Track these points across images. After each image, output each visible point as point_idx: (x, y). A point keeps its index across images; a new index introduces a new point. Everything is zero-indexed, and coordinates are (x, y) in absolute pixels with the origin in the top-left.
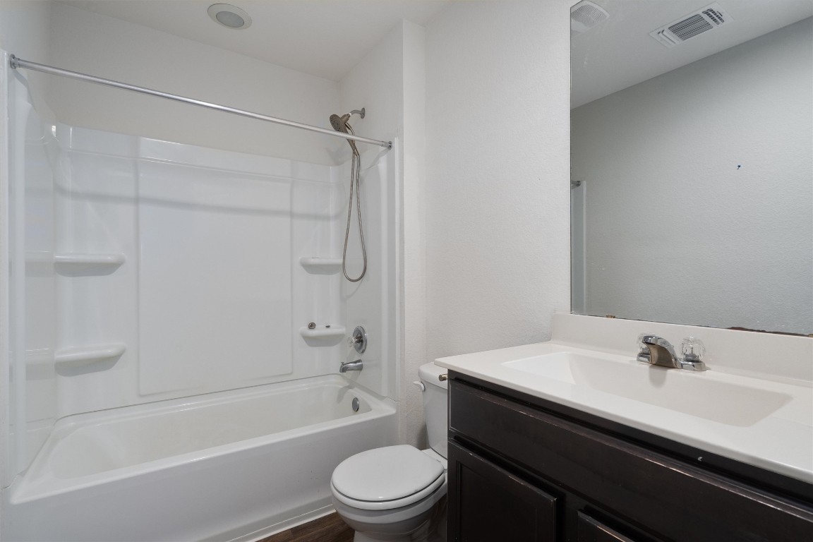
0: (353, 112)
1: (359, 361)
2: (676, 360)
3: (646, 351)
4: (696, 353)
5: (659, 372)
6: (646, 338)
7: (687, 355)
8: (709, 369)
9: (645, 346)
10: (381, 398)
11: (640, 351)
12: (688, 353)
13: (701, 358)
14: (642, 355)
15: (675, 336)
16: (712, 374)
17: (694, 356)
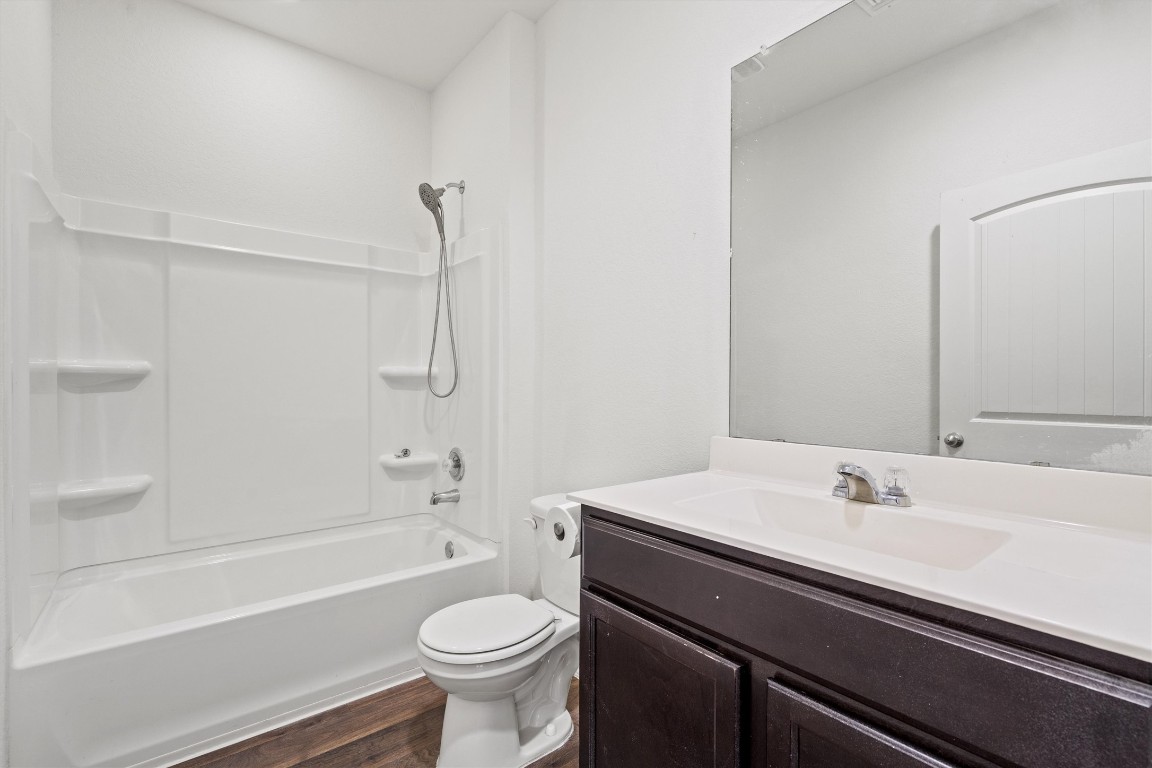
0: (449, 185)
1: (456, 491)
2: (877, 493)
3: (844, 484)
4: (900, 485)
5: (857, 507)
6: (843, 467)
7: (890, 488)
8: (914, 504)
9: (841, 478)
10: (479, 540)
11: (836, 483)
12: (891, 485)
13: (906, 492)
14: (837, 488)
15: (876, 465)
16: (918, 510)
17: (898, 489)
